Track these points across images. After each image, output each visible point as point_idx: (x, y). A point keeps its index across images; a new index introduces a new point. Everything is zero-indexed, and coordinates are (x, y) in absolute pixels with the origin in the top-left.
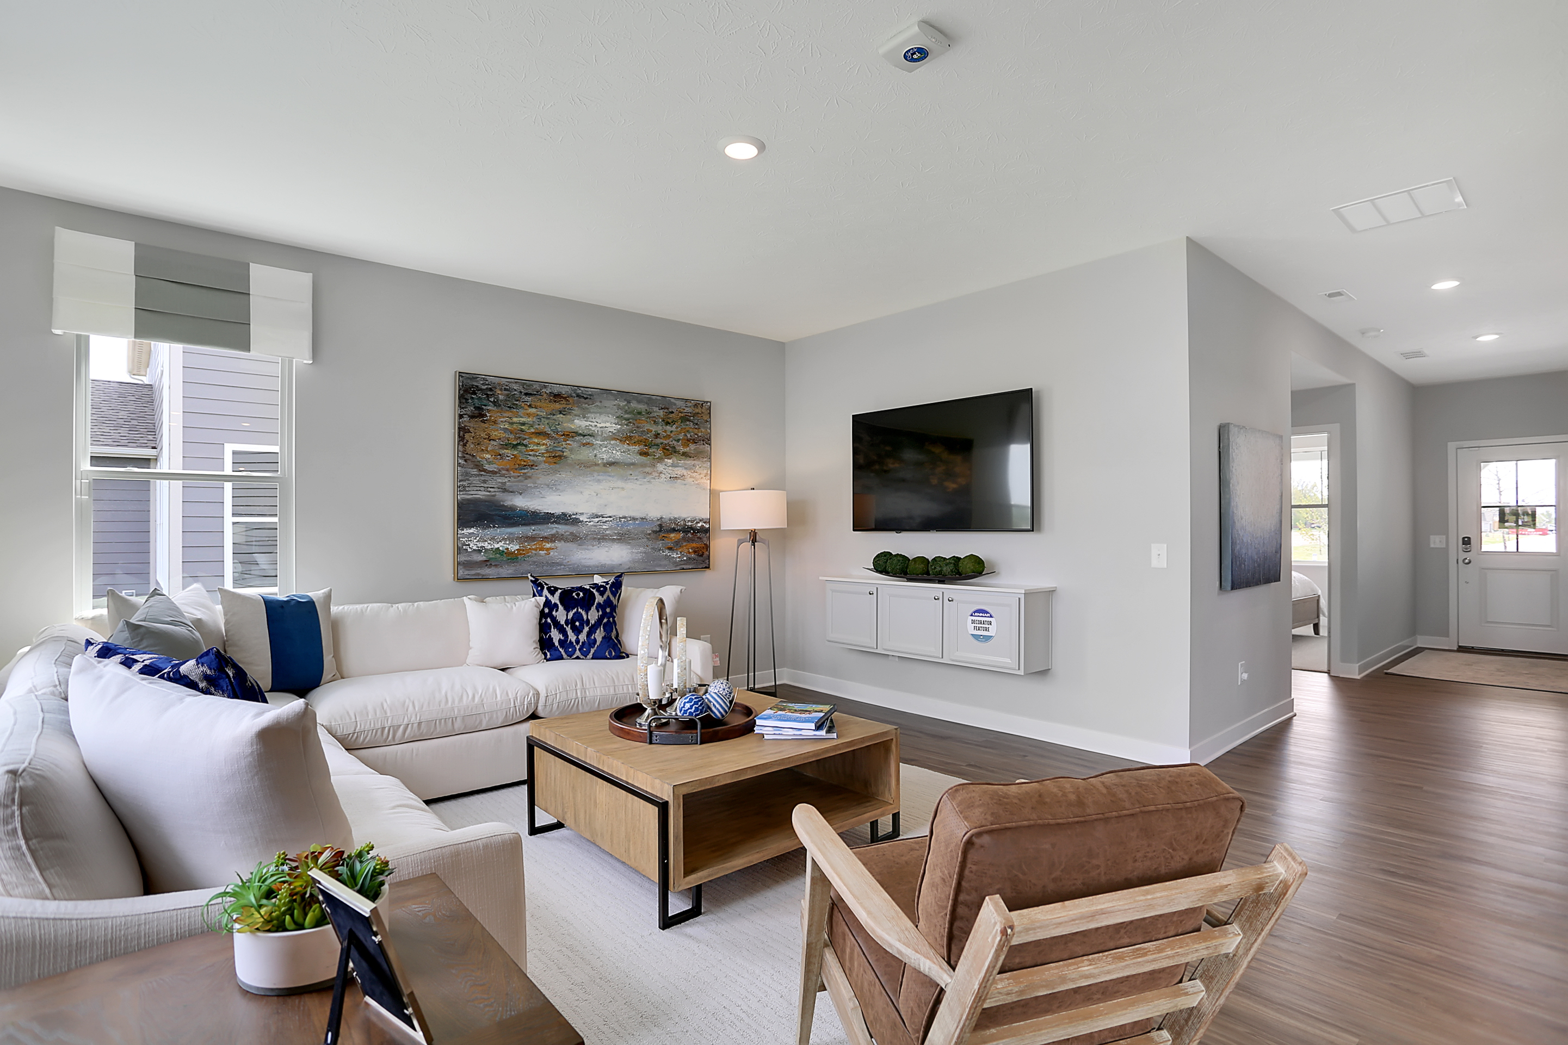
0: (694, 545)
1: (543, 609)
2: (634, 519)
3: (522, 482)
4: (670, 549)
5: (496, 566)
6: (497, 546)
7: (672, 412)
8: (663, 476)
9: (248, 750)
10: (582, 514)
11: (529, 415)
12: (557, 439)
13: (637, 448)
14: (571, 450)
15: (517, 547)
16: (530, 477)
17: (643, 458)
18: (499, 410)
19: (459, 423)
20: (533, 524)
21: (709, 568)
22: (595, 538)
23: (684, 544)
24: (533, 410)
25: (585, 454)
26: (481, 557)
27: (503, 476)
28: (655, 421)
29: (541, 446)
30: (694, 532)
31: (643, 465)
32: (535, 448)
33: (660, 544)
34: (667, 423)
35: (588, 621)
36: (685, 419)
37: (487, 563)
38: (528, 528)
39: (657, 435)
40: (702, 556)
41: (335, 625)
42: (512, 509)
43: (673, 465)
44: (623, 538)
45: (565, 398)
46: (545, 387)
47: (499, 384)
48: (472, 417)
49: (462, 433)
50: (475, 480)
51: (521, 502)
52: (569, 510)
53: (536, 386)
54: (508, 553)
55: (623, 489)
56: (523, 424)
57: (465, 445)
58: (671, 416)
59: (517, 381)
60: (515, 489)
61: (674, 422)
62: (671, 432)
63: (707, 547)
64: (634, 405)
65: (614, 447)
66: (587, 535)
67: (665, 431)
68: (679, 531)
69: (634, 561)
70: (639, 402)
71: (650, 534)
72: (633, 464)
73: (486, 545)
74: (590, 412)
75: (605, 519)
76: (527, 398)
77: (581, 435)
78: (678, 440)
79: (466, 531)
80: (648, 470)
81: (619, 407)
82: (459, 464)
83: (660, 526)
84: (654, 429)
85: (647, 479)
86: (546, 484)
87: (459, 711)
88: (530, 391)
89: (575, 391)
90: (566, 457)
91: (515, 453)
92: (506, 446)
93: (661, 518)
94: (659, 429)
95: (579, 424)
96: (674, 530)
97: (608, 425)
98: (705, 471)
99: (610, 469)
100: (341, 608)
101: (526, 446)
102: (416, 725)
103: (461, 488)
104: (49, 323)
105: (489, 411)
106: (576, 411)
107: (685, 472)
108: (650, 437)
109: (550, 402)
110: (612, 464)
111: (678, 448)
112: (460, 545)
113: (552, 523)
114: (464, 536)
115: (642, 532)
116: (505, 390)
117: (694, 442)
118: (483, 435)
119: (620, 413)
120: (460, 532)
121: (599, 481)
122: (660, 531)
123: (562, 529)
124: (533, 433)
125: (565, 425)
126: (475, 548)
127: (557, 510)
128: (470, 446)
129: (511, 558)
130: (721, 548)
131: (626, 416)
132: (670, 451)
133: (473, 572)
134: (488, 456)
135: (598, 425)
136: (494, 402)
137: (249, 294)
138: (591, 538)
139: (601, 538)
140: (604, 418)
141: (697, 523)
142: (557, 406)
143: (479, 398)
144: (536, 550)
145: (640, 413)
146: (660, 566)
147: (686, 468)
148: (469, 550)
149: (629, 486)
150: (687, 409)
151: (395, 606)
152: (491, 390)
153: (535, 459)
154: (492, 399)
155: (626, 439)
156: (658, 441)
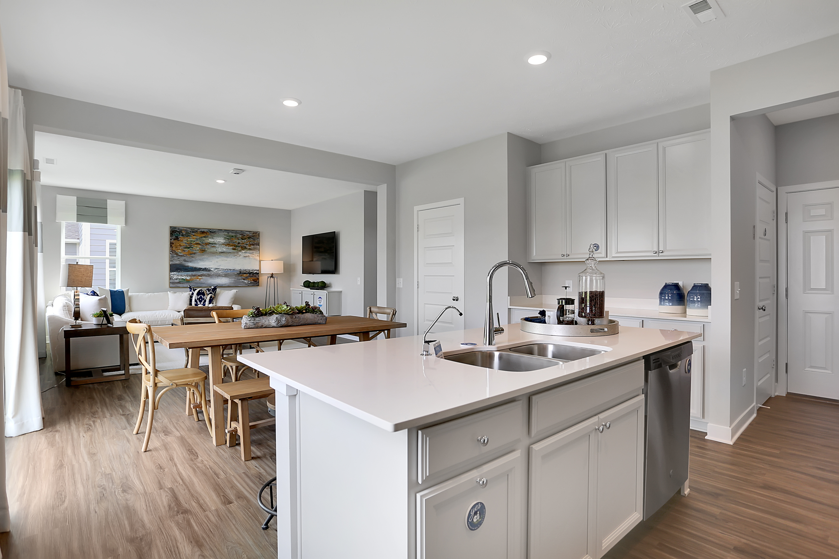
0: (253, 278)
1: (191, 295)
2: (230, 270)
3: (191, 258)
4: (244, 279)
5: (182, 283)
6: (183, 278)
7: (245, 236)
8: (241, 256)
9: (97, 302)
10: (212, 268)
11: (193, 238)
12: (203, 245)
13: (231, 247)
14: (208, 249)
15: (190, 278)
16: (194, 257)
17: (234, 251)
18: (183, 237)
19: (170, 241)
20: (195, 271)
21: (259, 285)
22: (216, 276)
23: (249, 278)
24: (195, 237)
25: (214, 250)
26: (178, 281)
27: (185, 257)
28: (238, 239)
29: (198, 247)
30: (253, 274)
31: (234, 253)
32: (196, 248)
33: (240, 278)
34: (243, 239)
35: (204, 299)
36: (249, 238)
37: (179, 283)
38: (193, 272)
39: (239, 243)
40: (256, 281)
41: (130, 298)
42: (188, 266)
43: (245, 253)
44: (226, 276)
45: (206, 233)
46: (199, 230)
47: (183, 229)
48: (174, 239)
49: (171, 244)
50: (176, 258)
51: (190, 265)
52: (207, 267)
53: (196, 230)
54: (186, 280)
55: (226, 260)
56: (191, 241)
57: (172, 248)
58: (244, 237)
59: (189, 228)
60: (189, 260)
61: (245, 239)
62: (244, 242)
63: (258, 279)
64: (230, 234)
65: (223, 247)
66: (213, 275)
67: (242, 242)
68: (247, 273)
69: (230, 283)
70: (232, 233)
71: (236, 275)
72: (230, 252)
73: (179, 277)
74: (215, 237)
75: (220, 270)
76: (193, 233)
77: (211, 244)
78: (247, 245)
79: (172, 273)
80: (236, 254)
81: (225, 235)
82: (170, 254)
83: (240, 272)
84: (238, 241)
85: (236, 257)
86: (199, 259)
87: (160, 319)
88: (194, 231)
89: (209, 231)
90: (206, 251)
91: (189, 250)
92: (186, 248)
93: (241, 269)
94: (240, 241)
95: (211, 240)
96: (245, 273)
97: (221, 240)
98: (257, 254)
99: (222, 254)
100: (132, 294)
101: (192, 248)
102: (147, 322)
103: (171, 261)
104: (55, 219)
105: (180, 237)
106: (210, 236)
107: (249, 255)
108: (236, 244)
109: (201, 234)
110: (222, 253)
111: (247, 247)
112: (171, 277)
113: (201, 271)
114: (172, 274)
115: (233, 274)
116: (185, 231)
117: (253, 245)
118: (178, 245)
119: (225, 236)
120: (171, 273)
121: (218, 258)
122: (240, 273)
123: (205, 273)
124: (195, 244)
125: (206, 241)
126: (175, 278)
127: (203, 267)
128: (174, 248)
129: (187, 281)
130: (263, 280)
131: (228, 237)
132: (244, 248)
133: (175, 285)
134: (180, 251)
135: (218, 241)
136: (182, 235)
137: (107, 208)
138: (215, 276)
139: (218, 276)
140: (219, 238)
141: (254, 271)
142: (203, 235)
143: (177, 234)
144: (196, 279)
145: (233, 236)
146: (240, 285)
147: (250, 254)
148: (174, 279)
149: (229, 259)
150: (250, 235)
151: (148, 294)
152: (181, 231)
153: (195, 251)
154: (181, 234)
155: (228, 245)
156: (239, 245)
